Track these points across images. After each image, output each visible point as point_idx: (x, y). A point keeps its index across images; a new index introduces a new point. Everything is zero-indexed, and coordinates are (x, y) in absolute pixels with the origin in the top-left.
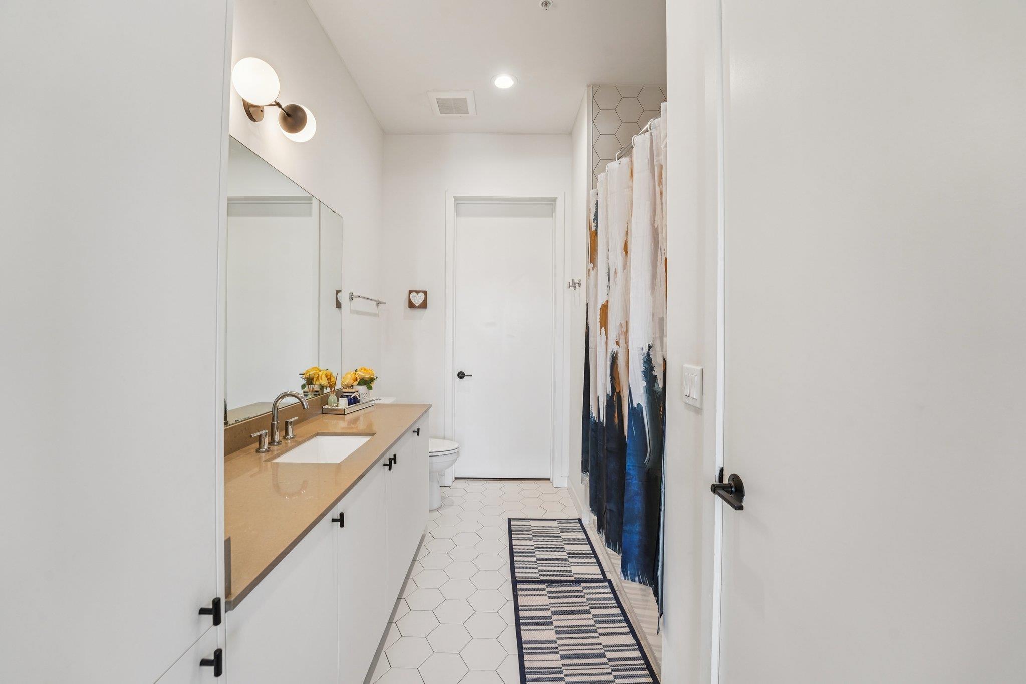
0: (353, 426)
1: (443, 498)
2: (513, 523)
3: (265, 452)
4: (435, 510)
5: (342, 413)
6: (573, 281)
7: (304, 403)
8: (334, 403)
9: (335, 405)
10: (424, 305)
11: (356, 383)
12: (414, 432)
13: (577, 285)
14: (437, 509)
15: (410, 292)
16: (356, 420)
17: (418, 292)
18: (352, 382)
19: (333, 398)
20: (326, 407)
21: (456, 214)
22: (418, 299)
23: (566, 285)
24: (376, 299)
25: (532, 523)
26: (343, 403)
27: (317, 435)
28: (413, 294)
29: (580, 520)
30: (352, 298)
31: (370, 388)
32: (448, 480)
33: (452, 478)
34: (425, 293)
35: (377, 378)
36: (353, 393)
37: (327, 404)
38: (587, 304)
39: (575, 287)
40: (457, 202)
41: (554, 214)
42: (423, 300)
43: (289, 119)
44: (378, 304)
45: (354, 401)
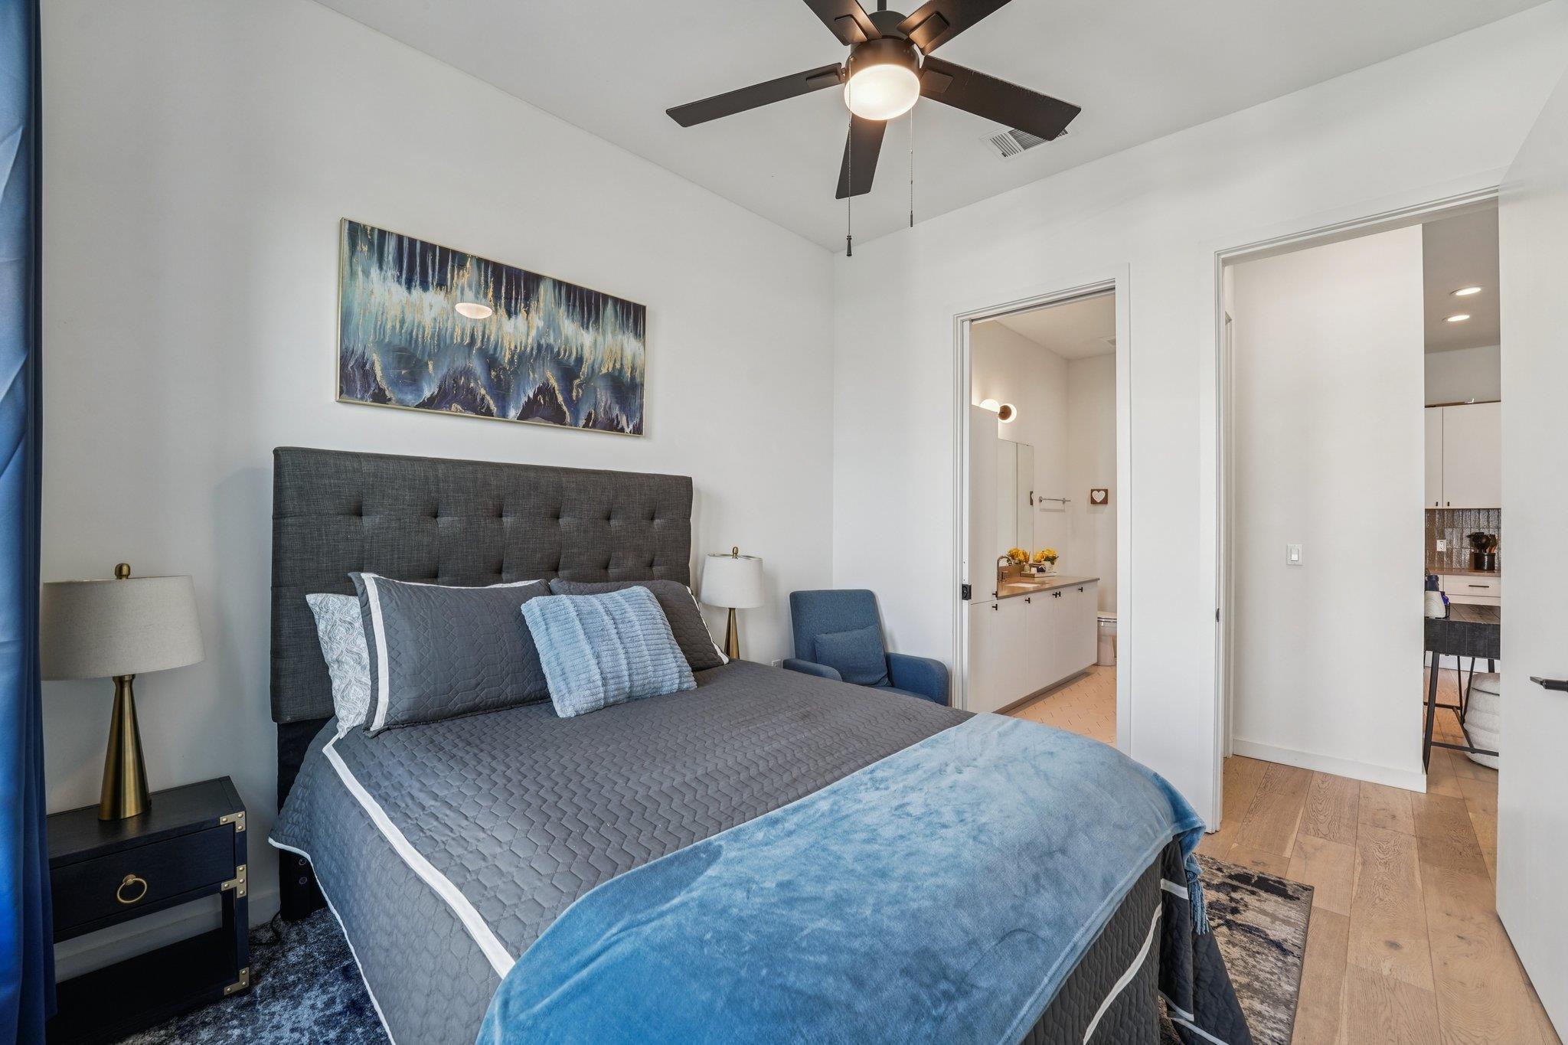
9: (1030, 571)
10: (1105, 501)
11: (1044, 559)
12: (1079, 589)
15: (1092, 491)
17: (1099, 491)
18: (1041, 558)
19: (1027, 567)
22: (1099, 497)
24: (1062, 499)
26: (1034, 570)
28: (1095, 493)
30: (1041, 501)
31: (1054, 563)
34: (1106, 491)
35: (1059, 557)
36: (1041, 565)
37: (1024, 571)
42: (1104, 497)
44: (1064, 502)
45: (1041, 570)
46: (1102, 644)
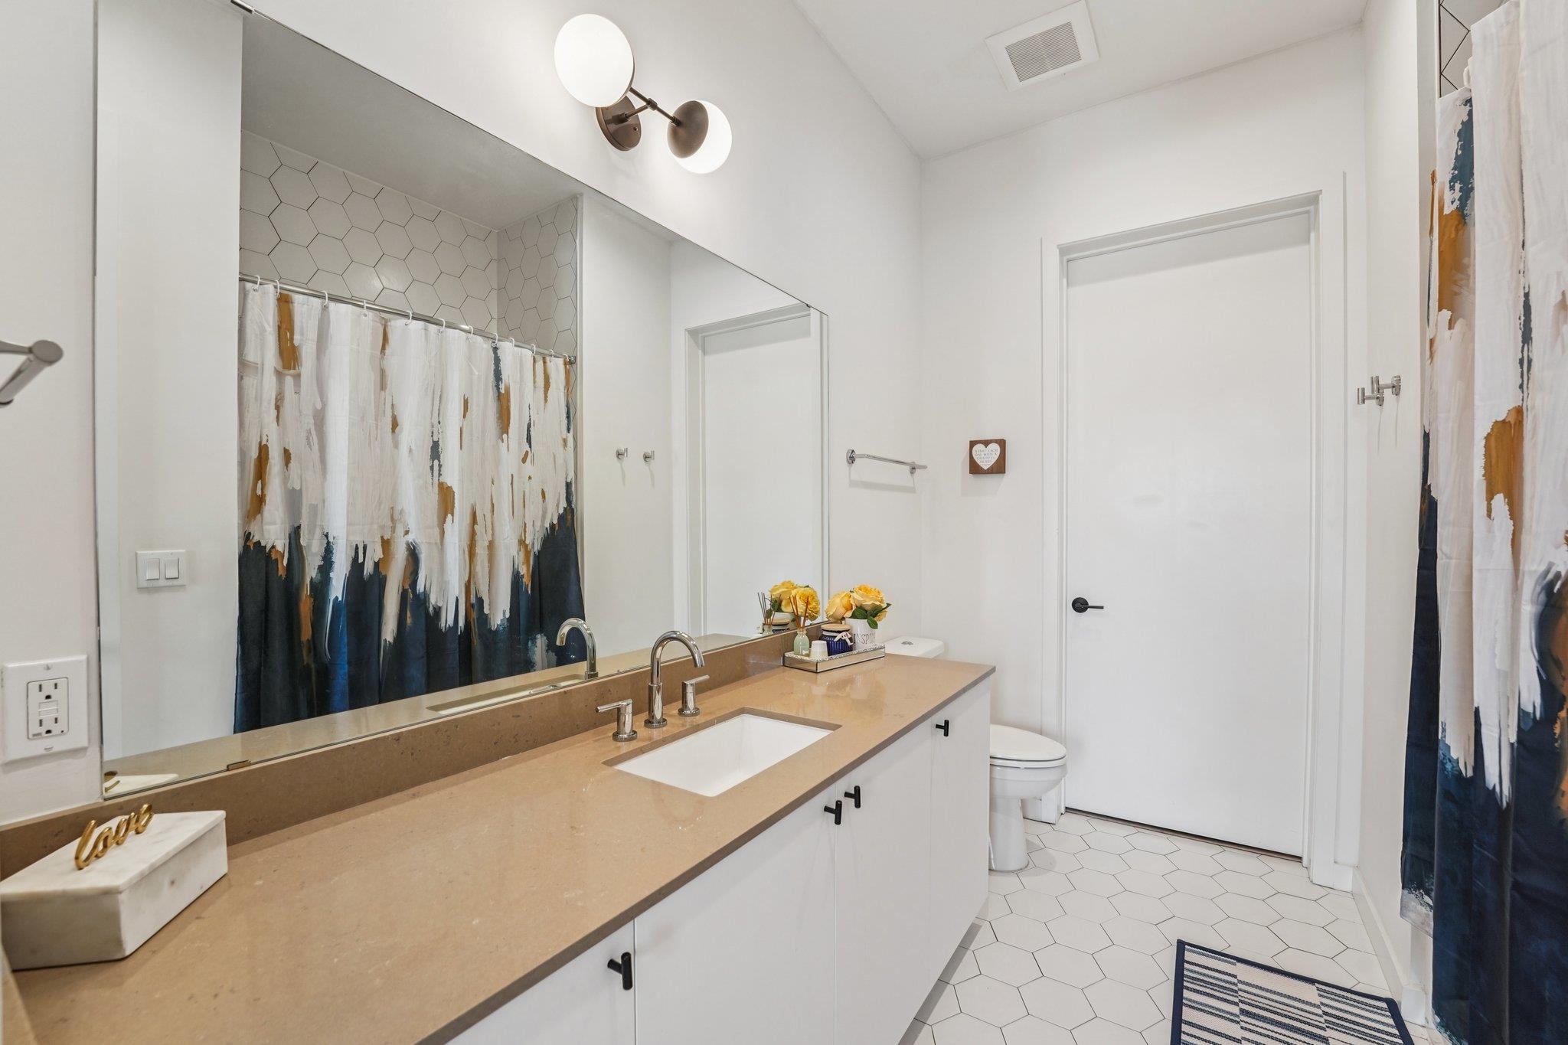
0: (838, 693)
1: (1030, 848)
2: (1189, 956)
3: (626, 740)
4: (1012, 872)
5: (813, 670)
6: (1375, 381)
7: (696, 655)
8: (804, 649)
9: (804, 652)
10: (999, 468)
11: (849, 614)
12: (938, 726)
13: (1388, 393)
14: (1016, 872)
15: (973, 444)
16: (849, 681)
17: (986, 443)
18: (842, 610)
19: (801, 638)
20: (788, 654)
21: (1065, 280)
22: (987, 457)
23: (1353, 395)
24: (909, 461)
25: (1243, 972)
26: (819, 649)
27: (743, 711)
28: (979, 447)
29: (1393, 1007)
30: (852, 459)
31: (874, 625)
32: (1049, 812)
33: (1059, 807)
34: (1002, 443)
35: (888, 605)
36: (840, 632)
37: (792, 650)
38: (1426, 437)
39: (1380, 401)
40: (1068, 257)
41: (1313, 235)
42: (996, 457)
43: (681, 131)
44: (913, 469)
45: (839, 647)
46: (999, 817)
